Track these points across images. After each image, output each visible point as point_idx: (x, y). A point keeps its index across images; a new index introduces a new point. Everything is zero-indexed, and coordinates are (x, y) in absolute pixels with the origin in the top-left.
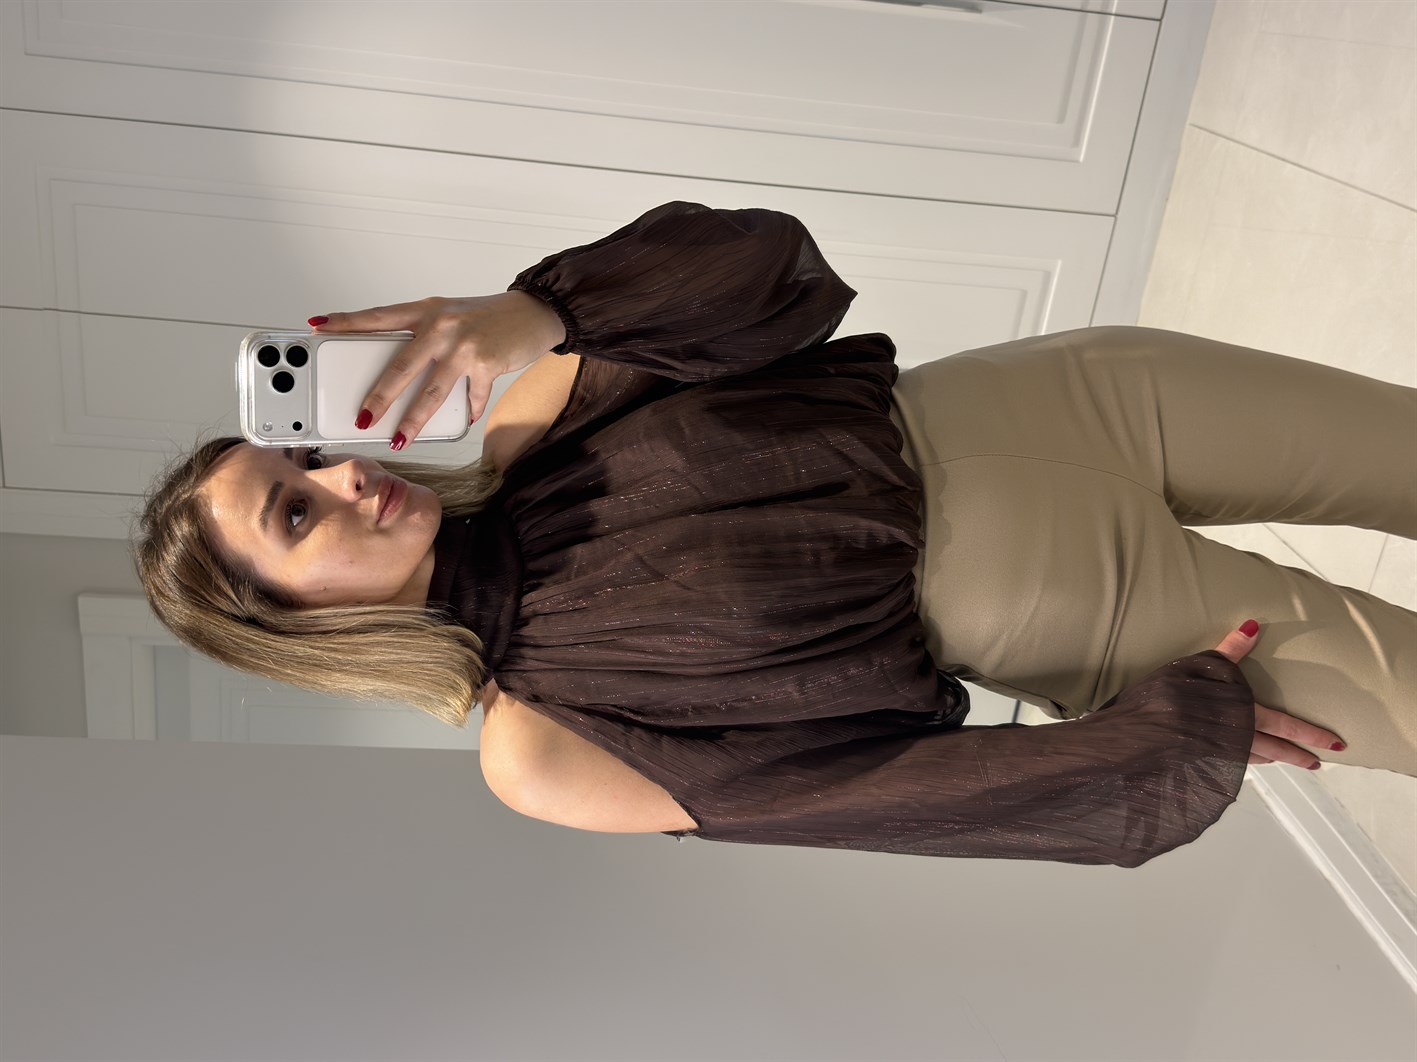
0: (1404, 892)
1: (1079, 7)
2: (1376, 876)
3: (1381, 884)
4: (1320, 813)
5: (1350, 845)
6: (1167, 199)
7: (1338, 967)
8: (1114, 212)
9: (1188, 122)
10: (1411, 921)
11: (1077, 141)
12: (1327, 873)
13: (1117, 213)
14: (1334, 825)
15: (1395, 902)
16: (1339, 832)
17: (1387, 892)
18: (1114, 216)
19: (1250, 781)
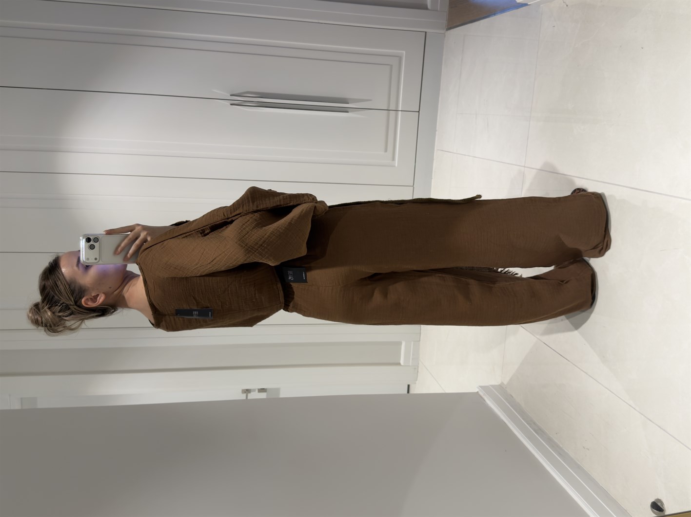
0: (534, 423)
1: (386, 109)
2: (523, 419)
3: (525, 421)
4: (503, 399)
9: (435, 148)
10: (536, 432)
11: (393, 159)
14: (508, 403)
15: (530, 427)
16: (511, 406)
17: (528, 424)
18: (413, 186)
19: (478, 392)
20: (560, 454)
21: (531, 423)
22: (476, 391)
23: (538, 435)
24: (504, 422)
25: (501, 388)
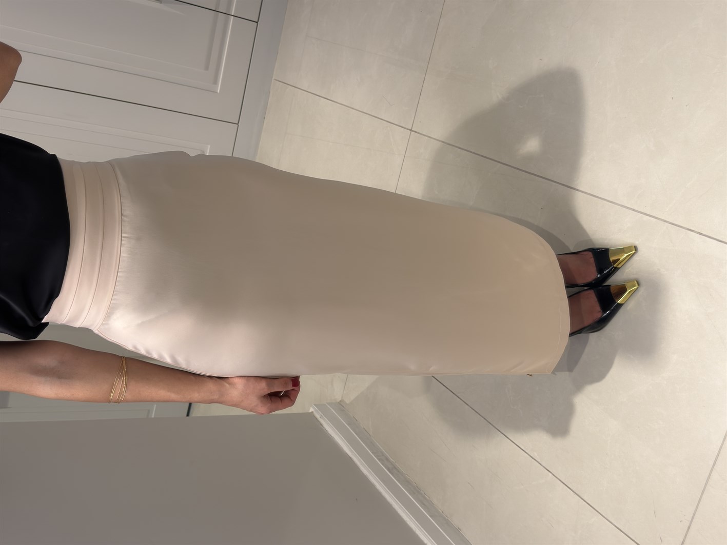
0: (387, 459)
1: (214, 9)
2: (372, 453)
4: (346, 425)
5: (361, 439)
6: (264, 118)
7: (357, 499)
8: (237, 122)
9: (273, 79)
10: (390, 472)
11: (215, 82)
12: (350, 454)
13: (238, 123)
14: (352, 429)
15: (383, 465)
17: (379, 460)
19: (312, 412)
20: (422, 504)
21: (384, 459)
22: (310, 411)
23: (394, 476)
24: (350, 457)
25: (340, 406)
